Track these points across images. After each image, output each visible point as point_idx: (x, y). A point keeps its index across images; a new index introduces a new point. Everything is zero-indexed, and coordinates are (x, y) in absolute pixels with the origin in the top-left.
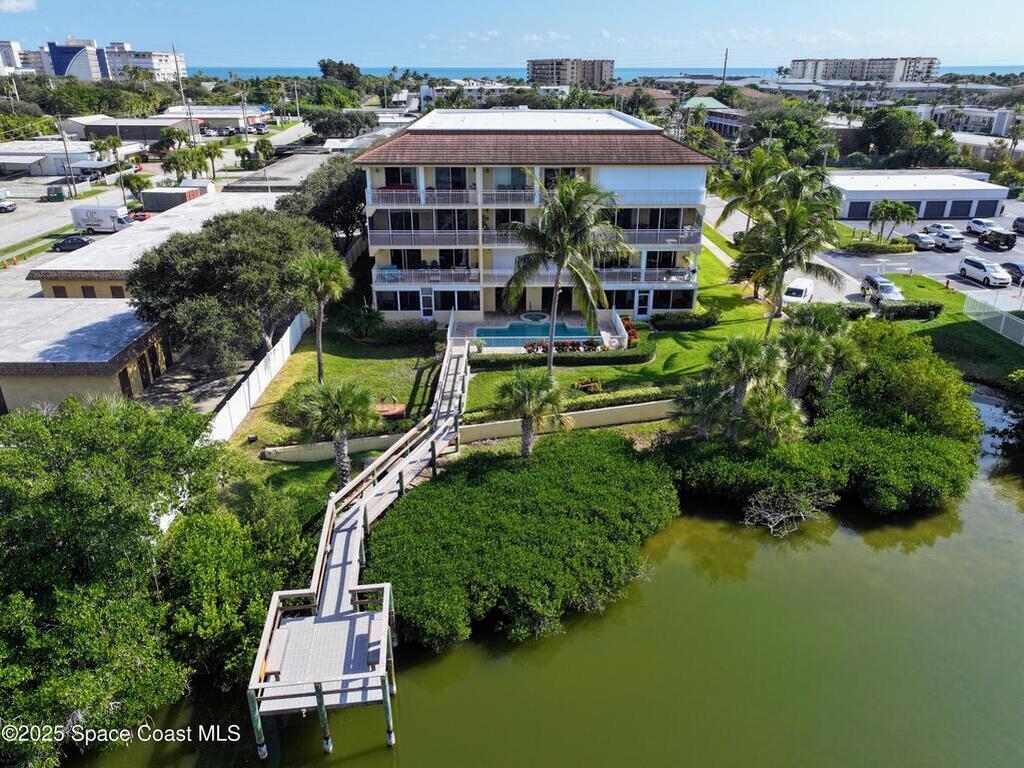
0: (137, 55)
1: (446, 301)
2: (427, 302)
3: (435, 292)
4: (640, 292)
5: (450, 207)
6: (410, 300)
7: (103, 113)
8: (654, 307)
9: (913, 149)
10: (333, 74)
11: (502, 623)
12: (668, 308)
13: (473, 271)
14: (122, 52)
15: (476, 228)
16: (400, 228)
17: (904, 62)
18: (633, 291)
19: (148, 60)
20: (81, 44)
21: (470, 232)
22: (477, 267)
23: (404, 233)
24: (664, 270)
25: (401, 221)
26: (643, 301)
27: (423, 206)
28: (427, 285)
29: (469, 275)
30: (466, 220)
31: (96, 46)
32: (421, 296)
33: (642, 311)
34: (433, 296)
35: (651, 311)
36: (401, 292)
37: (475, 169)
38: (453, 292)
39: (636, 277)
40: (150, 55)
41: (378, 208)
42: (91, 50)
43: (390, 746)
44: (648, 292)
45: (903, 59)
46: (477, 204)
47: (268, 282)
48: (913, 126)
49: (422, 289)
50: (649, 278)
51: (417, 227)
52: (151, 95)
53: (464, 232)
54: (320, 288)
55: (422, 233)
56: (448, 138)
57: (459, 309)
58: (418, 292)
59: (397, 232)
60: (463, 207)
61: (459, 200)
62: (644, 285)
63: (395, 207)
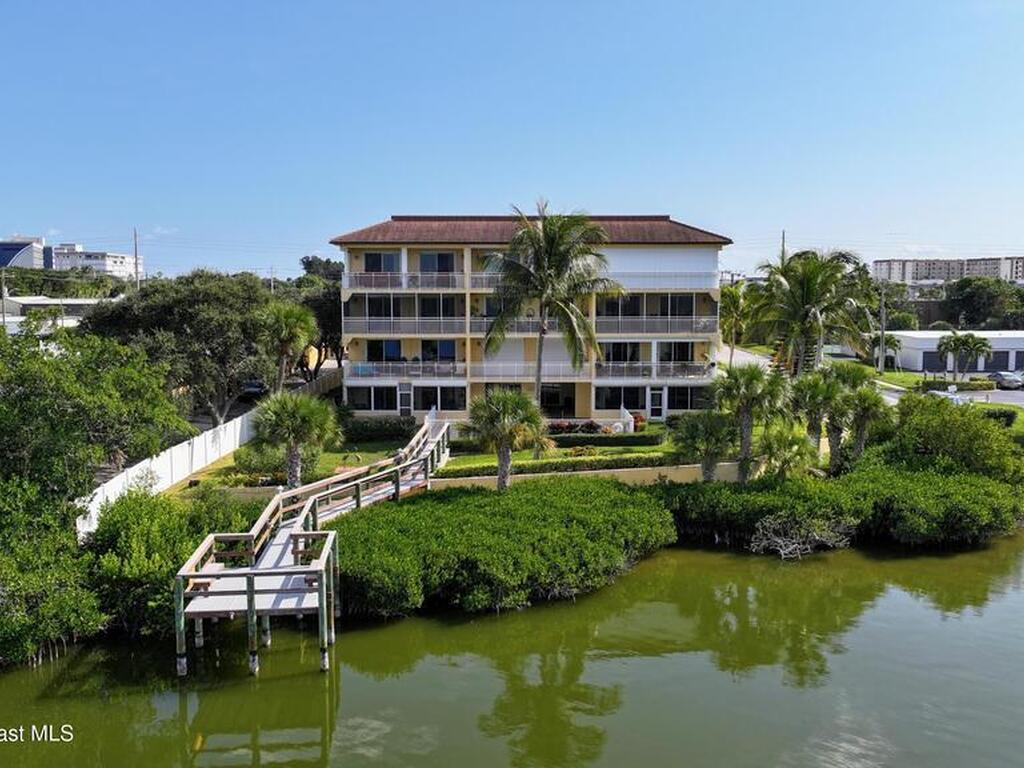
0: (89, 256)
1: (426, 398)
2: (405, 399)
3: (415, 388)
4: (652, 389)
5: (435, 291)
6: (386, 397)
7: (45, 295)
8: (670, 407)
9: (1007, 317)
10: (318, 272)
11: (459, 596)
12: (687, 408)
13: (459, 365)
14: (72, 253)
15: (464, 315)
16: (378, 314)
17: (1009, 261)
18: (644, 388)
19: (100, 261)
20: (27, 241)
21: (456, 320)
22: (464, 360)
23: (383, 320)
24: (679, 364)
25: (380, 307)
26: (657, 399)
27: (404, 290)
28: (405, 380)
29: (455, 368)
30: (451, 306)
31: (44, 244)
32: (398, 393)
33: (656, 412)
34: (412, 393)
35: (666, 412)
36: (375, 388)
37: (462, 250)
38: (436, 388)
39: (647, 372)
40: (104, 256)
41: (355, 291)
42: (38, 247)
43: (323, 671)
44: (661, 389)
45: (1007, 259)
46: (463, 287)
47: (230, 323)
48: (1003, 293)
49: (400, 384)
50: (663, 372)
51: (397, 314)
52: (102, 282)
53: (449, 320)
54: (284, 333)
55: (403, 320)
56: (435, 224)
57: (442, 409)
58: (395, 388)
59: (375, 320)
60: (450, 291)
61: (446, 283)
62: (655, 381)
63: (374, 290)
